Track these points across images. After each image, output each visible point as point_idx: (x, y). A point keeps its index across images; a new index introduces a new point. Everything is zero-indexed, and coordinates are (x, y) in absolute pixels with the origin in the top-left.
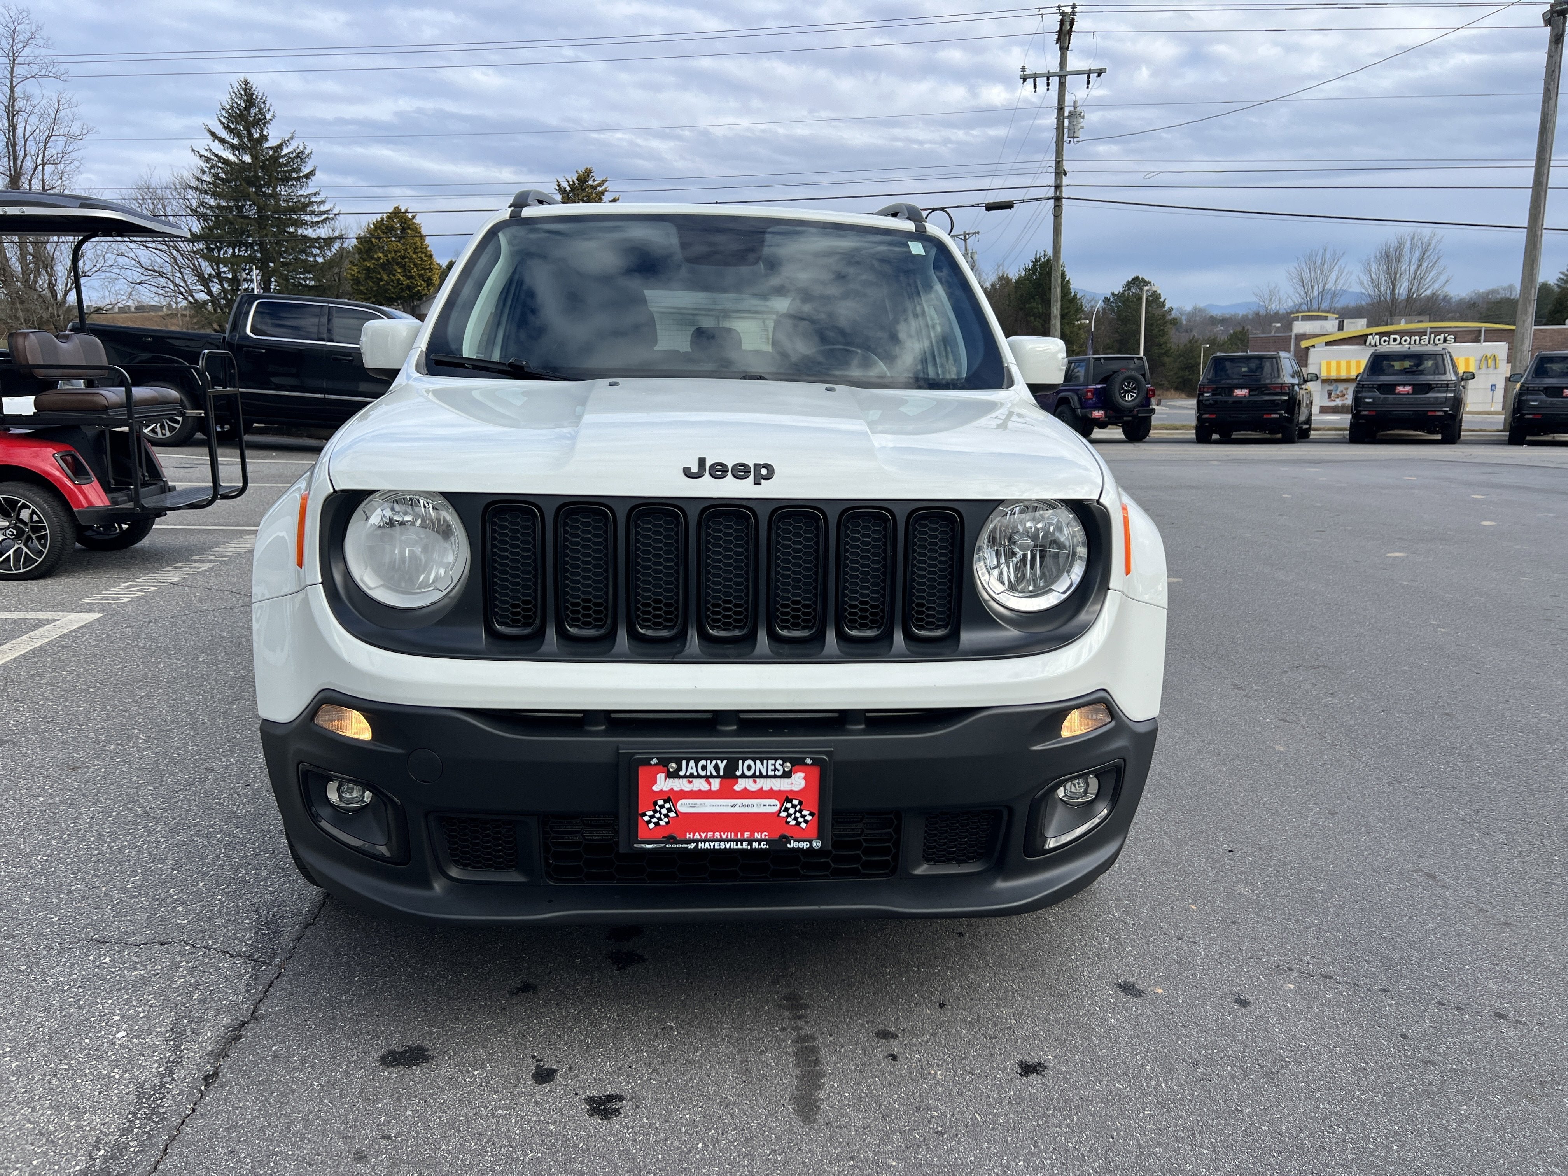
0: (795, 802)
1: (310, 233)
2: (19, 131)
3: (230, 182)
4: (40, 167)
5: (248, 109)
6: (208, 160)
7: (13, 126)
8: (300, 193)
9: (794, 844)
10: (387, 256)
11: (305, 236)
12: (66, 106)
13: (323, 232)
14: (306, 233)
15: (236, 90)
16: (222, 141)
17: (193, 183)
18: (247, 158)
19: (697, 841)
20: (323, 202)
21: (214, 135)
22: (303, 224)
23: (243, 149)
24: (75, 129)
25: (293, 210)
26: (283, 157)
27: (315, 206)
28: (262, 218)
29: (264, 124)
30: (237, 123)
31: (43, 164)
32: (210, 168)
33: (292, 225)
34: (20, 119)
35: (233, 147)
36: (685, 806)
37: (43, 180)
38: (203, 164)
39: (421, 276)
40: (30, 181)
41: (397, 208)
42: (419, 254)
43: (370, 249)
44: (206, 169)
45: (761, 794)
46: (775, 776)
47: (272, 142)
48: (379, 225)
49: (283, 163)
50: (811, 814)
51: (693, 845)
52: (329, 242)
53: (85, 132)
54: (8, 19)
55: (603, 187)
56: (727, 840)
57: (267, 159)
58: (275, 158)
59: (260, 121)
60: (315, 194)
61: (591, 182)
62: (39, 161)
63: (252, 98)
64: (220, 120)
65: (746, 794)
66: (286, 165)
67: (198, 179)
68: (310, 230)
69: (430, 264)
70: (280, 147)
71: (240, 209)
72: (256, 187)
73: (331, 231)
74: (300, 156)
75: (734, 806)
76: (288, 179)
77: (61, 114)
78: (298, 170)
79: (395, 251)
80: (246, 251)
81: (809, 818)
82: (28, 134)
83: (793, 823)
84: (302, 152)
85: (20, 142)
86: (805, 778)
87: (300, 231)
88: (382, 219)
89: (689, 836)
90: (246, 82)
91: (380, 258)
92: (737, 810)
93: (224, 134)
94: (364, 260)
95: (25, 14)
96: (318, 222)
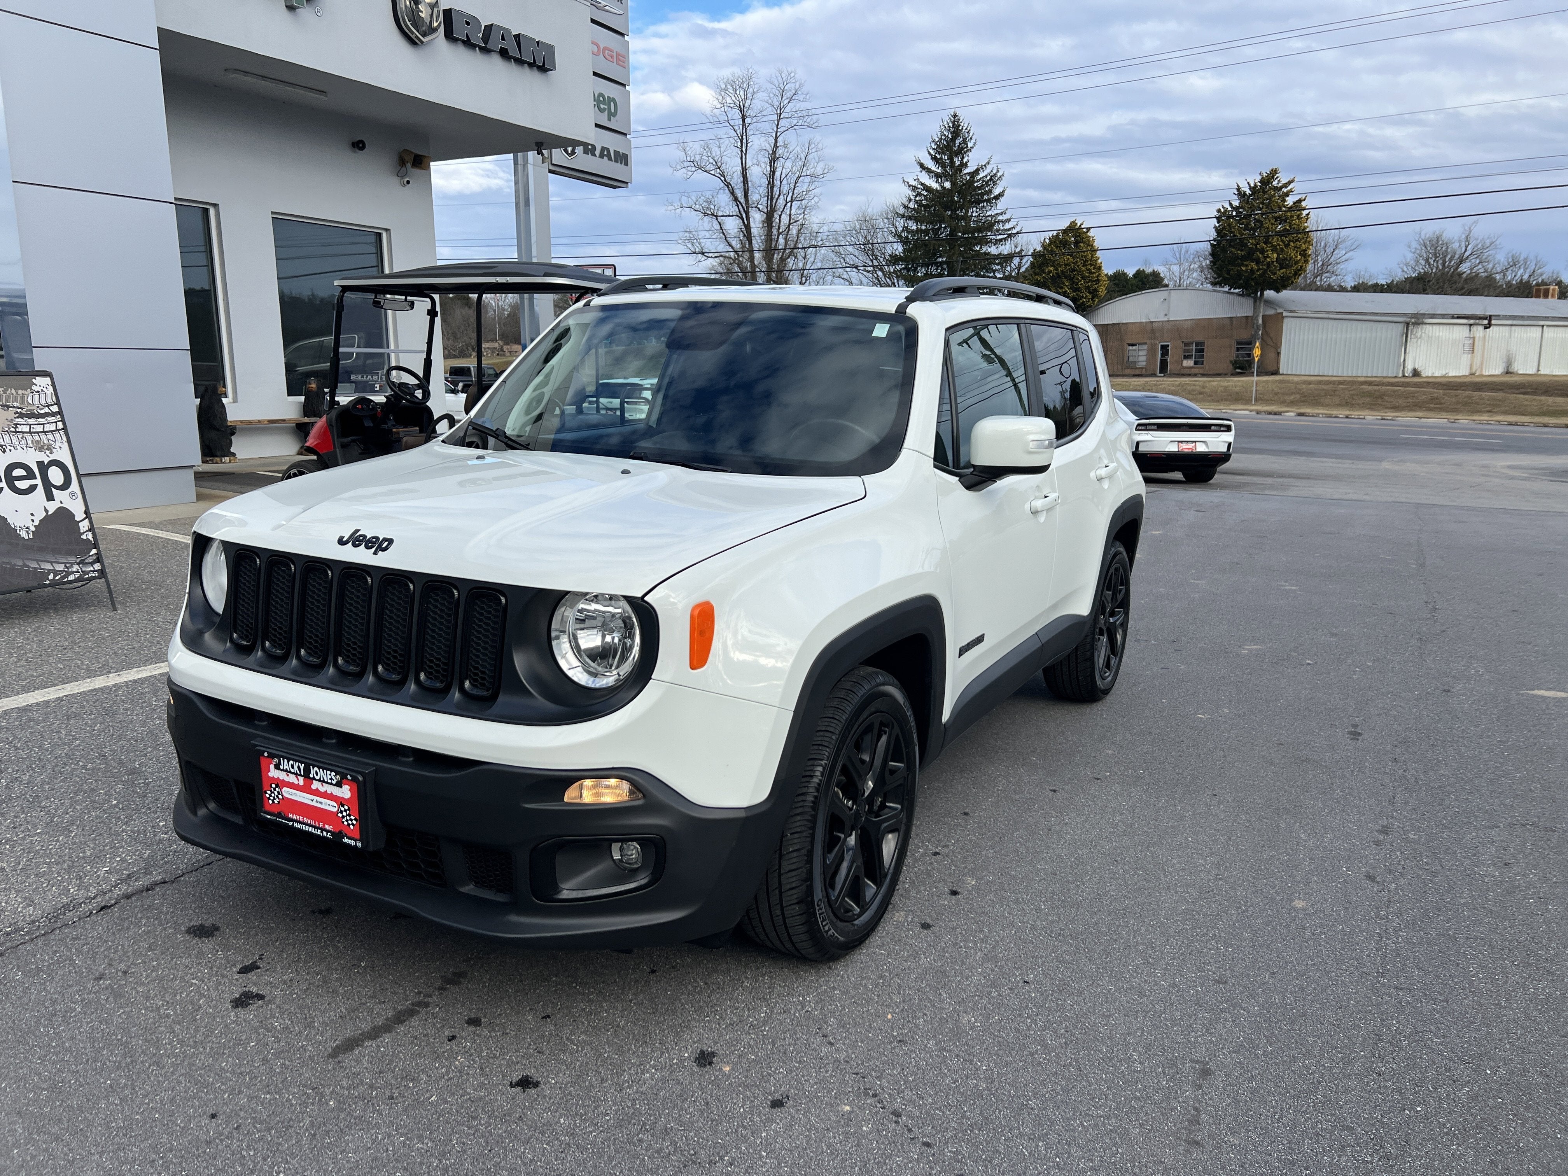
0: (346, 807)
1: (993, 250)
2: (778, 174)
3: (930, 208)
4: (789, 204)
5: (953, 139)
6: (914, 188)
7: (773, 172)
8: (989, 213)
9: (346, 840)
10: (1057, 269)
11: (989, 254)
12: (814, 150)
13: (1005, 249)
14: (989, 250)
15: (946, 123)
16: (929, 171)
17: (901, 210)
18: (947, 185)
19: (293, 820)
20: (1008, 220)
21: (922, 166)
22: (987, 242)
23: (945, 176)
24: (819, 171)
25: (979, 230)
26: (977, 181)
27: (1001, 225)
28: (952, 239)
29: (965, 153)
30: (943, 153)
31: (792, 201)
32: (916, 197)
33: (977, 244)
34: (778, 164)
35: (937, 176)
36: (287, 792)
37: (790, 215)
38: (911, 193)
39: (1087, 288)
40: (780, 216)
41: (1073, 223)
42: (1089, 267)
43: (1043, 263)
44: (913, 198)
45: (325, 795)
46: (331, 784)
47: (970, 169)
48: (1054, 240)
49: (977, 187)
50: (355, 819)
51: (291, 823)
52: (1009, 258)
53: (826, 171)
54: (780, 81)
55: (1289, 188)
56: (310, 825)
57: (964, 184)
58: (971, 183)
59: (962, 150)
60: (1002, 214)
61: (1275, 183)
62: (789, 199)
63: (958, 129)
64: (929, 153)
65: (317, 793)
66: (980, 188)
67: (905, 207)
68: (994, 247)
69: (1098, 276)
70: (977, 171)
71: (936, 231)
72: (952, 211)
73: (1013, 247)
74: (993, 179)
75: (312, 800)
76: (978, 202)
77: (810, 157)
78: (990, 191)
79: (1066, 265)
80: (937, 269)
81: (354, 822)
82: (783, 176)
83: (346, 823)
84: (995, 175)
85: (777, 183)
86: (350, 790)
87: (984, 249)
88: (1058, 235)
89: (291, 816)
90: (955, 116)
91: (1050, 272)
92: (313, 804)
93: (931, 165)
94: (1036, 274)
95: (792, 75)
96: (1001, 240)
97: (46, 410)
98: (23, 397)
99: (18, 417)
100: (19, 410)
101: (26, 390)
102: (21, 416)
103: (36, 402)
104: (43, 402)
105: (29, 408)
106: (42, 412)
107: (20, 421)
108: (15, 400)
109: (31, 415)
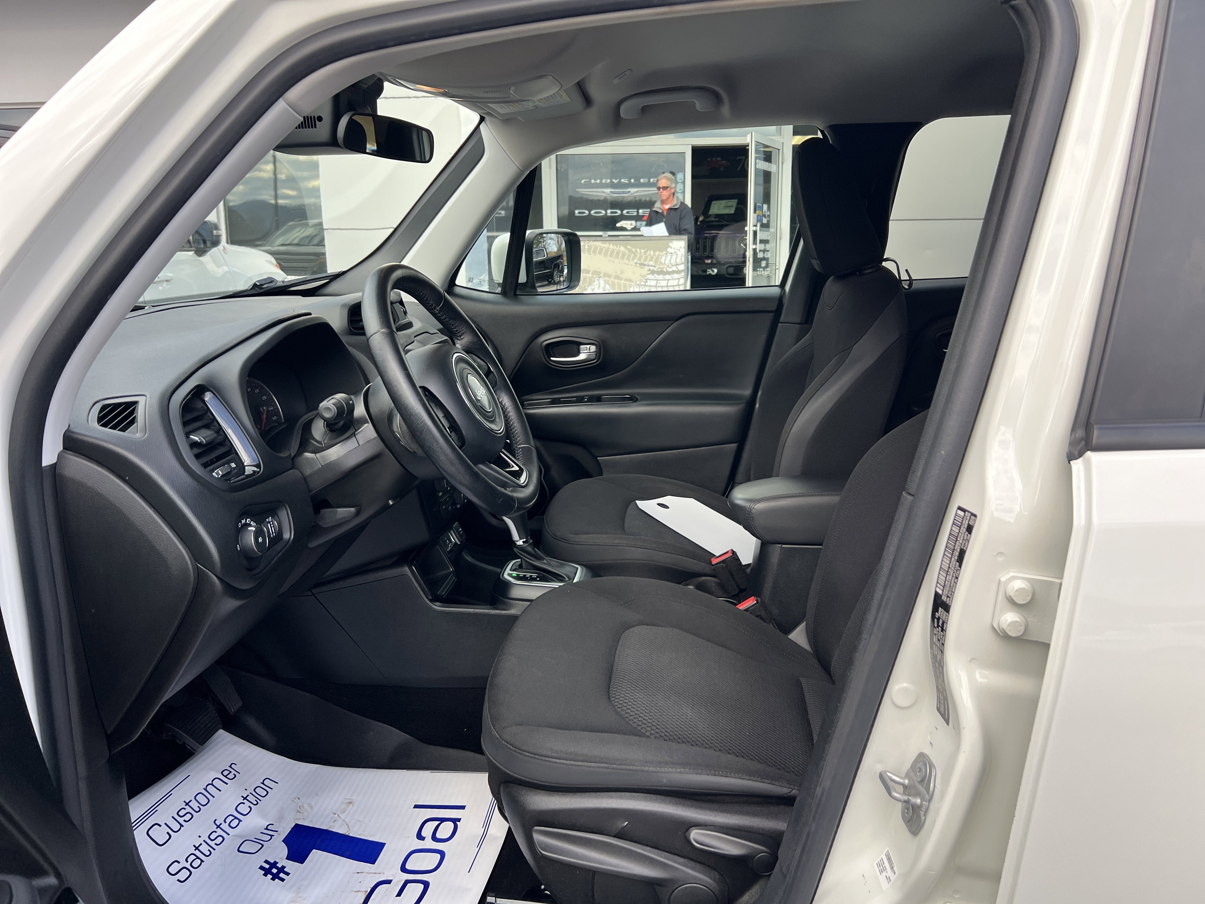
97: (674, 268)
98: (658, 258)
99: (649, 274)
100: (652, 268)
101: (662, 251)
102: (653, 272)
103: (667, 262)
104: (673, 261)
105: (661, 266)
106: (670, 270)
107: (651, 277)
108: (651, 260)
109: (659, 273)
